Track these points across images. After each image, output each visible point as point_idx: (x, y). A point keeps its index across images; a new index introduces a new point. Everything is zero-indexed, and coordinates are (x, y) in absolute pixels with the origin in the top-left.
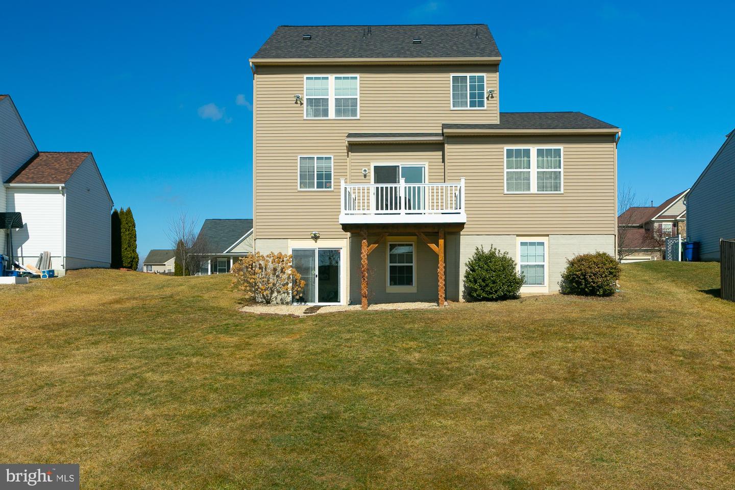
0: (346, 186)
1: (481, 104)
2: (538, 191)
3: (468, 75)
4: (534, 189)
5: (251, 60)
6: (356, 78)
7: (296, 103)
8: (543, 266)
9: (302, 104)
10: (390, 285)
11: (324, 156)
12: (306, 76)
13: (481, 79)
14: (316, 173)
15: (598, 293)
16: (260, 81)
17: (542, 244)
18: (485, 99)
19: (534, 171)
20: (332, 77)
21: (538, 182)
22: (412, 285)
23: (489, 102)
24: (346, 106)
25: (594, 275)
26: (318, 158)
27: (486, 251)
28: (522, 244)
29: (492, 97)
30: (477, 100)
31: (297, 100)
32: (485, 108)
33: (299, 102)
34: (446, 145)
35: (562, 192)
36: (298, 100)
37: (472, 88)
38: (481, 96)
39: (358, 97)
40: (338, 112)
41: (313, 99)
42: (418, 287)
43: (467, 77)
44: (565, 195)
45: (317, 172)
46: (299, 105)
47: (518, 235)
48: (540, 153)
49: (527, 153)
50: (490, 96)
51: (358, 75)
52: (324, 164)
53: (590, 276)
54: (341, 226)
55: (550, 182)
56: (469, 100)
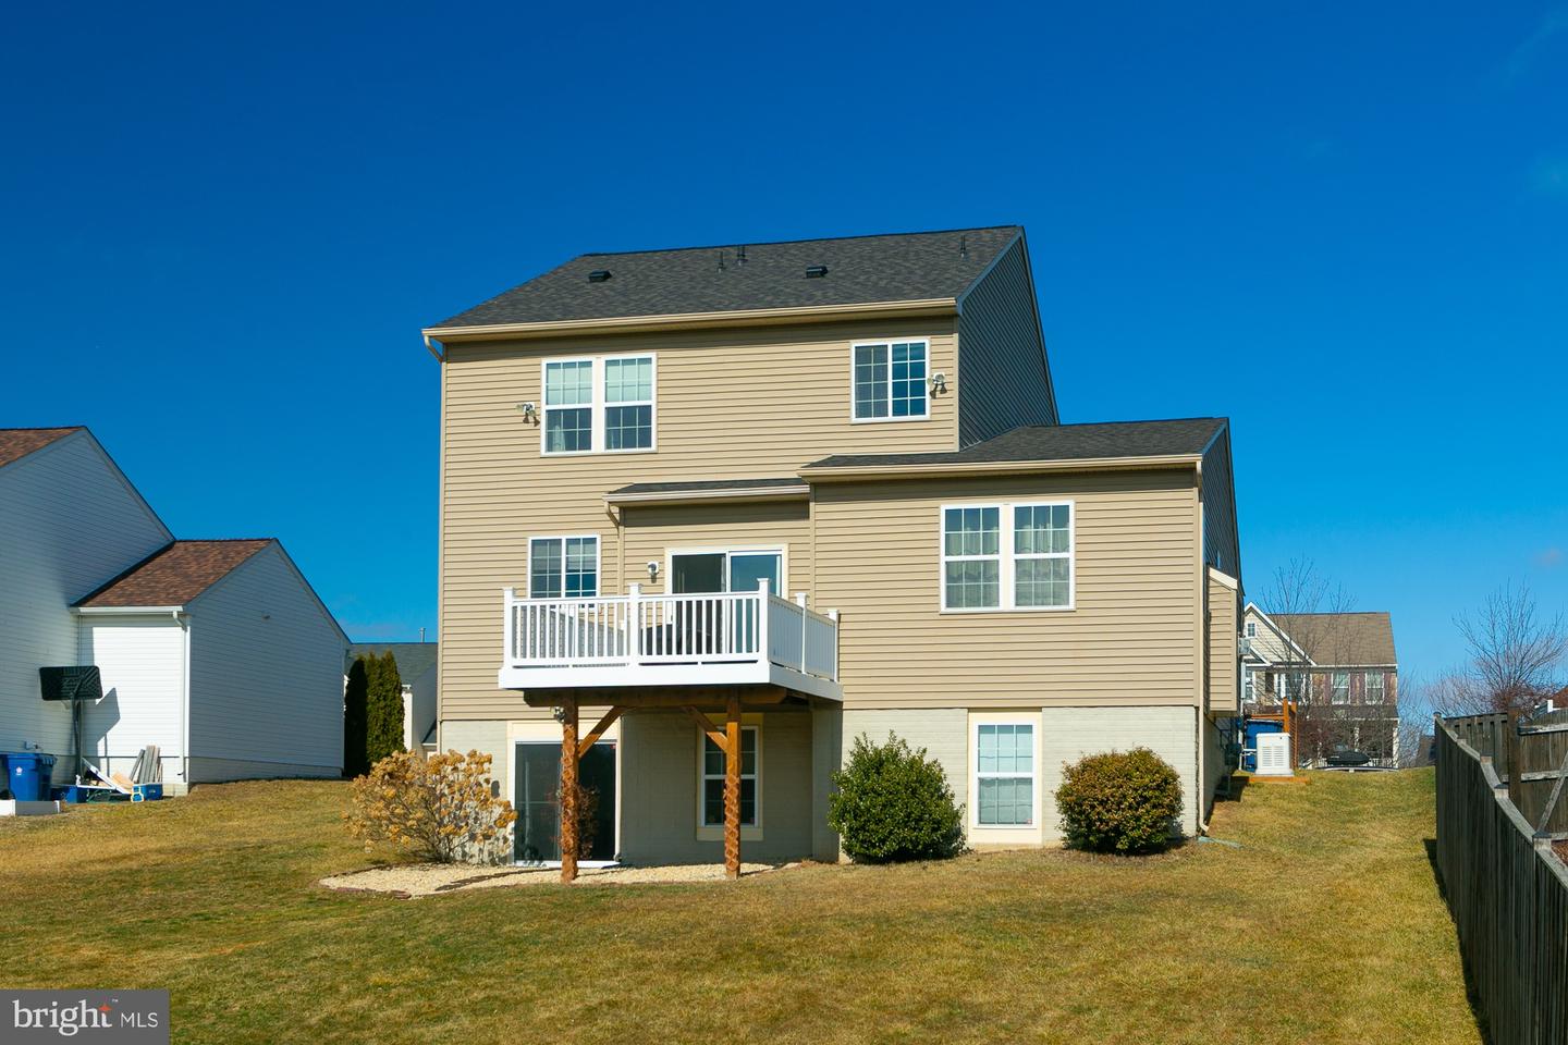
0: (515, 605)
1: (919, 408)
2: (1017, 605)
3: (890, 342)
4: (1007, 598)
5: (427, 333)
6: (648, 361)
7: (526, 421)
8: (1029, 781)
9: (537, 423)
10: (707, 822)
11: (581, 536)
12: (545, 361)
13: (919, 351)
14: (564, 574)
15: (1119, 846)
16: (455, 375)
17: (1028, 729)
18: (928, 397)
19: (1006, 558)
20: (598, 361)
21: (1017, 586)
22: (753, 823)
23: (936, 402)
24: (630, 426)
25: (1102, 803)
26: (569, 542)
28: (983, 729)
29: (944, 391)
30: (911, 399)
31: (527, 415)
32: (927, 416)
33: (531, 419)
34: (812, 504)
35: (1071, 606)
36: (529, 416)
37: (899, 371)
38: (919, 388)
39: (652, 403)
40: (612, 440)
41: (576, 410)
42: (764, 828)
43: (886, 346)
44: (1079, 613)
45: (568, 571)
46: (531, 426)
47: (970, 710)
48: (1022, 516)
49: (992, 517)
50: (939, 388)
51: (652, 355)
52: (579, 554)
53: (1093, 807)
54: (522, 694)
55: (1040, 582)
56: (890, 399)
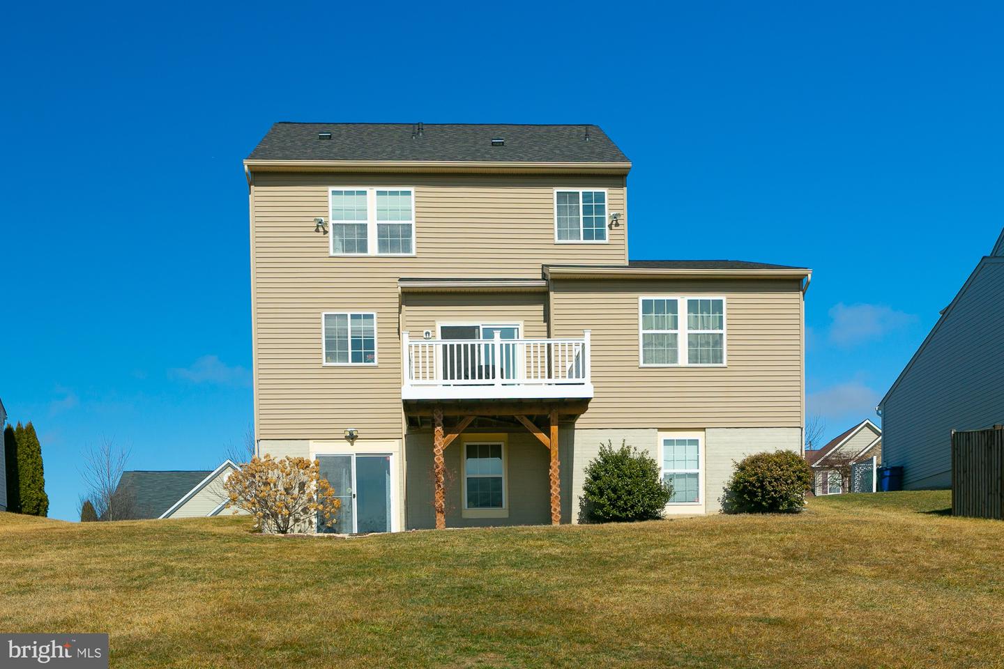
0: (410, 343)
1: (601, 235)
2: (689, 363)
3: (581, 190)
4: (683, 359)
5: (247, 162)
6: (409, 193)
7: (317, 231)
8: (696, 475)
9: (326, 232)
10: (468, 507)
11: (362, 313)
12: (331, 189)
13: (601, 197)
14: (350, 339)
15: (781, 508)
16: (260, 197)
17: (695, 442)
18: (607, 228)
19: (683, 333)
20: (372, 191)
21: (689, 350)
22: (502, 506)
23: (612, 232)
24: (394, 237)
25: (776, 480)
26: (353, 317)
27: (616, 449)
28: (667, 442)
29: (617, 225)
30: (594, 231)
31: (318, 226)
32: (607, 241)
33: (321, 229)
34: (552, 294)
35: (725, 364)
36: (321, 226)
37: (587, 210)
38: (601, 222)
39: (413, 222)
40: (383, 245)
41: (343, 224)
42: (509, 509)
43: (578, 193)
44: (729, 368)
45: (352, 337)
46: (321, 234)
47: (660, 429)
48: (692, 305)
49: (673, 305)
50: (614, 222)
51: (412, 189)
52: (362, 324)
53: (770, 483)
55: (707, 349)
56: (582, 228)
